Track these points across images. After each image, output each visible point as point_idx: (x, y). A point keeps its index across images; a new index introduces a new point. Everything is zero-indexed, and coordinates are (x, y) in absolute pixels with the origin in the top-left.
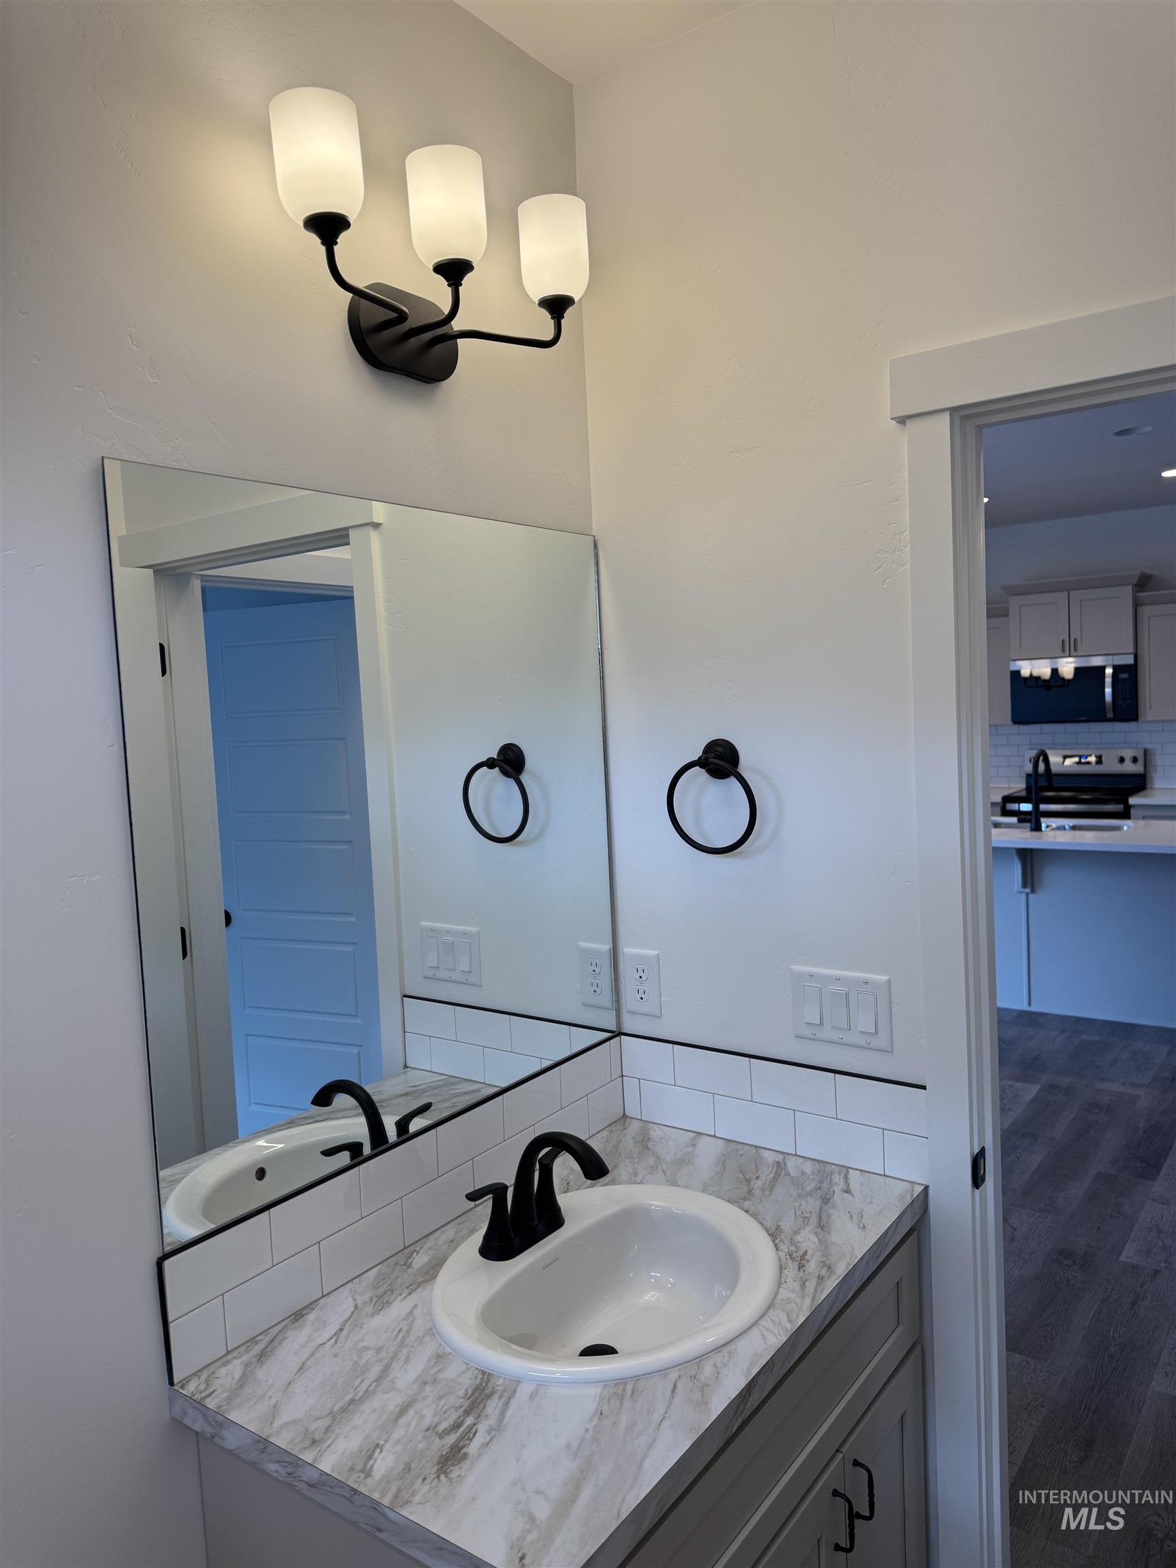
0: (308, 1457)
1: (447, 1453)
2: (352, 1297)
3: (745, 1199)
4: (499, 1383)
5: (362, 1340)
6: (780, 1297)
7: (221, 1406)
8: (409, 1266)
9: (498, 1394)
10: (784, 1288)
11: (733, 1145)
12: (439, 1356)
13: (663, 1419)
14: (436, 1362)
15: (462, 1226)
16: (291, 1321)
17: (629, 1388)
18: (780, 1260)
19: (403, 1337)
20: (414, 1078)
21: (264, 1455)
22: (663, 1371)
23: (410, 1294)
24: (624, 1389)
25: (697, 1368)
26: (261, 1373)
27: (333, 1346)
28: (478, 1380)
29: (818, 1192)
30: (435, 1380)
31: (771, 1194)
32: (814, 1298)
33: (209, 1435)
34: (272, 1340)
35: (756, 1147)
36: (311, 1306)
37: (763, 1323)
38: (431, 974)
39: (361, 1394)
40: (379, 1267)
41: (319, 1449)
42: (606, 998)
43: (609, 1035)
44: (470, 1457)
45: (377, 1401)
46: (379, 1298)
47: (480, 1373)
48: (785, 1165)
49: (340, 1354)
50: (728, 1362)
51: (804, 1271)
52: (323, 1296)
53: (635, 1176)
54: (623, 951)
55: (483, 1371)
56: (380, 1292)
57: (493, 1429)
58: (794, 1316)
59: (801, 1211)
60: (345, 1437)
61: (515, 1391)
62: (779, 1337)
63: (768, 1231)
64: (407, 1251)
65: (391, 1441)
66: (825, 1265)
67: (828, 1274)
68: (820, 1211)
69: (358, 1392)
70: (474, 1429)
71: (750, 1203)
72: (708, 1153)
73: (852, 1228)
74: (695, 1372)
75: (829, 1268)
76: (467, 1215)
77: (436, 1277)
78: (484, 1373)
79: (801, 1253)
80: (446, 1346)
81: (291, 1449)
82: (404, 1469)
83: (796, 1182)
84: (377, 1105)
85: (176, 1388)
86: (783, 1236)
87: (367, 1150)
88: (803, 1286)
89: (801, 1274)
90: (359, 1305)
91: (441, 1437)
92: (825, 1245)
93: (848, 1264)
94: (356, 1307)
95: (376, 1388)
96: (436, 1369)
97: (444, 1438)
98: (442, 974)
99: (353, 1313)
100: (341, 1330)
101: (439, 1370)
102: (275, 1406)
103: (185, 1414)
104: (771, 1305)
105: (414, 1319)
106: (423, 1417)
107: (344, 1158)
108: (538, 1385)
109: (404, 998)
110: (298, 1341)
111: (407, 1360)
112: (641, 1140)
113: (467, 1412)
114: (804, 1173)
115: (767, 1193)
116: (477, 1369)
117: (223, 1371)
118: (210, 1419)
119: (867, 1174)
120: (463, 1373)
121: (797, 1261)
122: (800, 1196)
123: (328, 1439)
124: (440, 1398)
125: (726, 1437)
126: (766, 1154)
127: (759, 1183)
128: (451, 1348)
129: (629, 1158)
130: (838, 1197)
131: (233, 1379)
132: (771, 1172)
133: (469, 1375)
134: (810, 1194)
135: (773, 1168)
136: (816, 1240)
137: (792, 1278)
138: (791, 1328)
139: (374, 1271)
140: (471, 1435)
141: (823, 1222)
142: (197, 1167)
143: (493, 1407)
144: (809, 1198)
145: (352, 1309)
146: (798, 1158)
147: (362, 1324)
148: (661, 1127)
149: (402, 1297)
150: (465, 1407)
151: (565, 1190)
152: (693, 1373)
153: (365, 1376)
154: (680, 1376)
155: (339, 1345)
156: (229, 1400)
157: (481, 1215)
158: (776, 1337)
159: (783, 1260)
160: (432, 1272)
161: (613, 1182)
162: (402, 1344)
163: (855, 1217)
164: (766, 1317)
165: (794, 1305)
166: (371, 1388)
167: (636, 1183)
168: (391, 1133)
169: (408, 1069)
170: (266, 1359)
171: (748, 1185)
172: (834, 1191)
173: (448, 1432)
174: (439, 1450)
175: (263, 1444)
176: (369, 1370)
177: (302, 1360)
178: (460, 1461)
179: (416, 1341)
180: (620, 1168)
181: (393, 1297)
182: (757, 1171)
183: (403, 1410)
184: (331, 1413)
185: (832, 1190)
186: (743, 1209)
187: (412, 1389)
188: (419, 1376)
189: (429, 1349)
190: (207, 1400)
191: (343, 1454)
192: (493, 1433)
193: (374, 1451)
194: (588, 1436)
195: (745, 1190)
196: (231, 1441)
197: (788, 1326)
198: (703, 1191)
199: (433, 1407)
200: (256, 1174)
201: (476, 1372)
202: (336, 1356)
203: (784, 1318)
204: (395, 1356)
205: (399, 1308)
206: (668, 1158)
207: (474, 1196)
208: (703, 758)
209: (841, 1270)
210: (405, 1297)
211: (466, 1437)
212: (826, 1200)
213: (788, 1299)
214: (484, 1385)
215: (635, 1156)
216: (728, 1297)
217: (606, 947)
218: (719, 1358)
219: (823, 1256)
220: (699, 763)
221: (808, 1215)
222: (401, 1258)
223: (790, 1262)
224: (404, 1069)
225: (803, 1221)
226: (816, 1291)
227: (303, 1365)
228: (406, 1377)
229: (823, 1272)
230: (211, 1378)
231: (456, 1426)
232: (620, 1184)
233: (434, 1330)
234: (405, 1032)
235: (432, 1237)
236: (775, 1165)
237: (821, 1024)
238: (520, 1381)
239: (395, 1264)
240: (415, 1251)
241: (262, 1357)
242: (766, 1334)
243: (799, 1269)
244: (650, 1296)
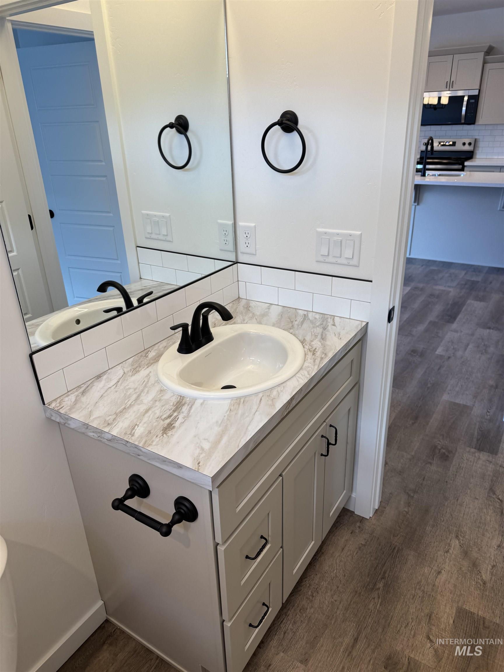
0: (106, 430)
1: (166, 427)
2: (123, 369)
3: (290, 329)
4: (187, 400)
5: (128, 385)
6: (304, 366)
7: (67, 412)
8: (147, 357)
9: (187, 404)
10: (306, 362)
11: (286, 308)
12: (161, 391)
13: (256, 411)
14: (160, 393)
15: (169, 341)
16: (95, 379)
17: (242, 400)
18: (305, 352)
19: (146, 384)
20: (145, 283)
21: (88, 430)
22: (256, 394)
23: (148, 367)
24: (240, 401)
25: (270, 392)
26: (84, 399)
27: (114, 388)
28: (179, 399)
29: (322, 325)
30: (160, 399)
31: (301, 327)
32: (319, 365)
33: (63, 423)
34: (88, 387)
35: (295, 309)
36: (104, 373)
37: (297, 375)
38: (148, 236)
39: (128, 406)
40: (134, 357)
41: (111, 426)
42: (231, 247)
43: (232, 263)
44: (176, 428)
45: (135, 408)
46: (134, 369)
47: (179, 396)
48: (308, 315)
49: (118, 391)
50: (283, 390)
51: (315, 355)
52: (109, 369)
53: (244, 321)
54: (239, 224)
55: (180, 396)
56: (134, 367)
57: (186, 417)
58: (311, 372)
59: (314, 333)
60: (122, 422)
61: (194, 403)
62: (304, 380)
63: (300, 341)
64: (146, 351)
65: (142, 423)
66: (324, 353)
67: (325, 356)
68: (322, 333)
69: (127, 405)
70: (177, 418)
71: (293, 330)
72: (275, 312)
73: (336, 339)
74: (269, 394)
75: (326, 354)
76: (172, 337)
77: (159, 361)
78: (181, 396)
79: (314, 349)
80: (164, 387)
81: (99, 427)
82: (148, 433)
83: (312, 322)
84: (129, 294)
85: (46, 405)
86: (306, 343)
87: (125, 309)
88: (314, 361)
89: (314, 357)
90: (126, 372)
91: (163, 421)
92: (324, 346)
93: (333, 353)
94: (124, 373)
95: (134, 403)
96: (160, 395)
97: (165, 421)
98: (154, 236)
99: (123, 375)
100: (118, 382)
101: (162, 396)
102: (91, 411)
103: (52, 415)
104: (301, 369)
105: (150, 377)
106: (155, 414)
107: (115, 313)
108: (204, 400)
109: (137, 248)
110: (99, 387)
111: (148, 392)
112: (246, 307)
113: (174, 411)
114: (315, 318)
115: (300, 326)
116: (178, 395)
117: (67, 399)
118: (63, 417)
119: (342, 318)
120: (172, 396)
121: (312, 352)
122: (314, 327)
123: (115, 423)
124: (163, 406)
125: (282, 417)
126: (300, 312)
127: (296, 323)
128: (167, 388)
129: (241, 314)
130: (330, 327)
131: (71, 402)
132: (302, 318)
133: (174, 397)
134: (318, 326)
135: (302, 317)
136: (320, 344)
137: (310, 358)
138: (309, 377)
139: (132, 359)
140: (176, 419)
141: (323, 337)
142: (48, 319)
143: (185, 409)
144: (318, 328)
145: (123, 374)
146: (313, 313)
147: (127, 379)
148: (255, 302)
149: (145, 368)
150: (173, 409)
151: (214, 326)
152: (268, 394)
153: (129, 399)
154: (263, 396)
155: (117, 387)
156: (70, 409)
157: (177, 337)
158: (303, 380)
159: (306, 352)
160: (157, 359)
161: (234, 323)
162: (145, 386)
163: (337, 335)
164: (299, 373)
165: (310, 368)
166: (133, 403)
167: (244, 324)
168: (135, 303)
169: (142, 279)
170: (85, 394)
171: (292, 323)
172: (328, 325)
173: (166, 419)
174: (163, 425)
175: (87, 426)
176: (131, 396)
177: (101, 394)
178: (172, 429)
179: (151, 385)
180: (237, 317)
181: (140, 369)
182: (296, 318)
183: (147, 411)
184: (115, 413)
185: (327, 324)
186: (290, 333)
187: (150, 403)
188: (153, 399)
189: (157, 388)
190: (60, 410)
191: (121, 428)
192: (185, 418)
193: (135, 427)
194: (226, 418)
195: (291, 325)
196: (73, 425)
197: (308, 376)
198: (273, 326)
199: (159, 409)
200: (76, 322)
201: (178, 396)
202: (116, 392)
203: (306, 373)
204: (142, 391)
205: (143, 373)
206: (258, 314)
207: (174, 328)
208: (280, 120)
209: (330, 355)
210: (146, 369)
211: (174, 420)
212: (325, 329)
213: (308, 366)
214: (181, 401)
215: (244, 313)
216: (282, 367)
217: (231, 222)
218: (279, 389)
219: (323, 350)
220: (279, 123)
221: (317, 334)
222: (143, 354)
223: (309, 352)
224: (140, 279)
225: (315, 337)
226: (320, 363)
227: (102, 396)
228: (147, 399)
229: (323, 356)
230: (61, 402)
231: (170, 416)
232: (237, 324)
233: (159, 381)
234: (139, 263)
235: (157, 345)
236: (304, 315)
237: (328, 255)
238: (196, 399)
239: (141, 356)
240: (149, 351)
241: (83, 393)
242: (298, 379)
243: (313, 355)
244: (250, 367)
